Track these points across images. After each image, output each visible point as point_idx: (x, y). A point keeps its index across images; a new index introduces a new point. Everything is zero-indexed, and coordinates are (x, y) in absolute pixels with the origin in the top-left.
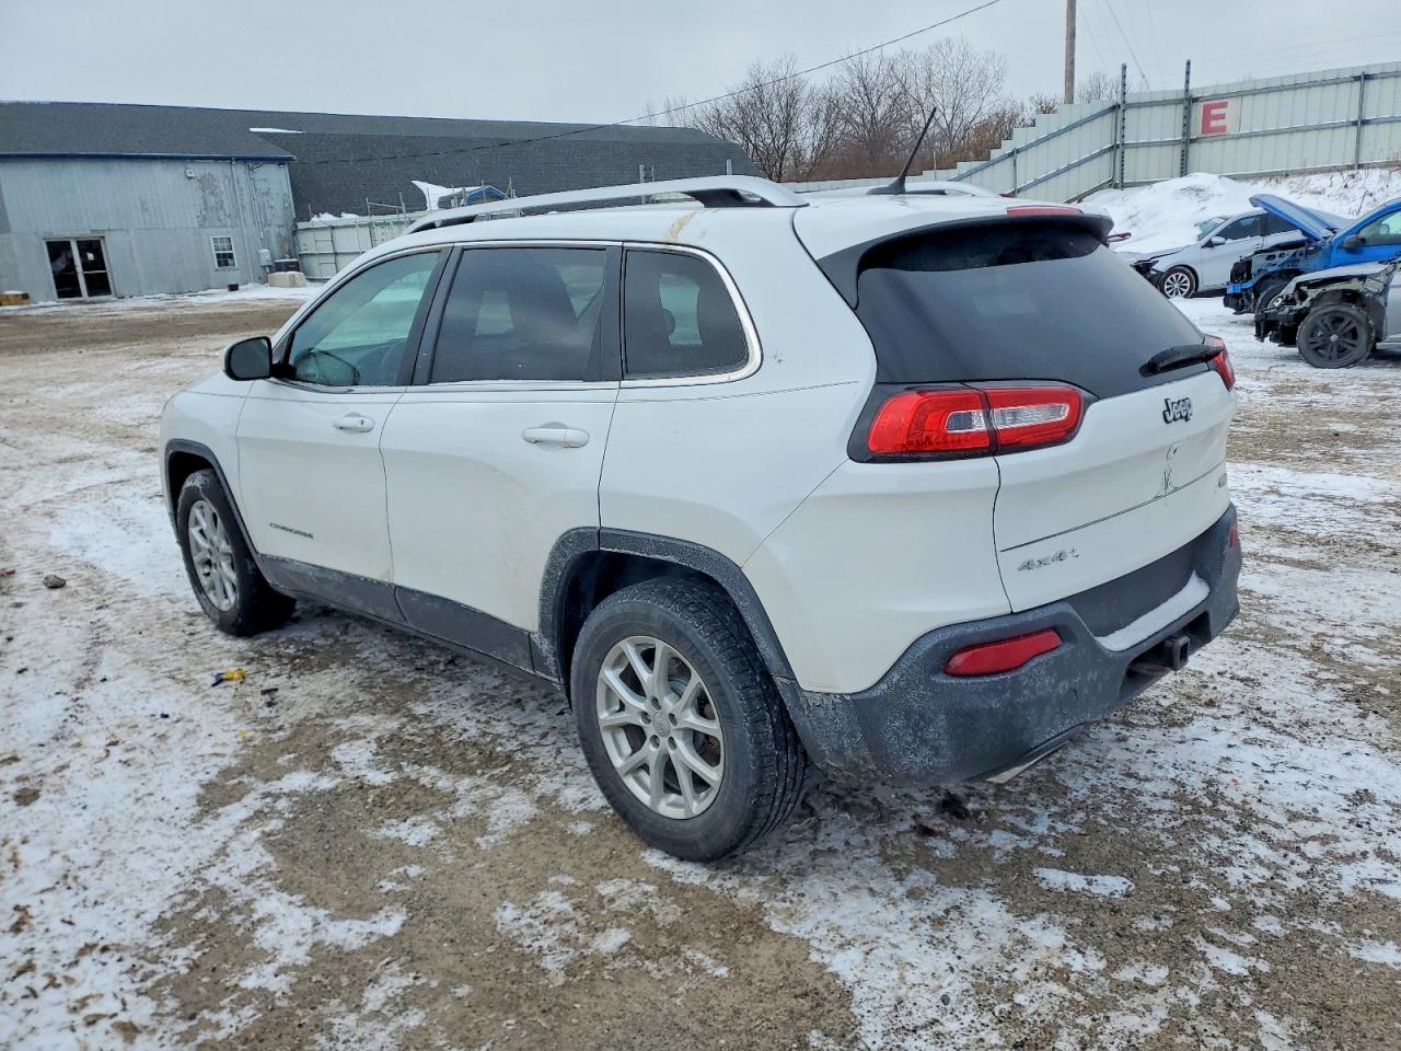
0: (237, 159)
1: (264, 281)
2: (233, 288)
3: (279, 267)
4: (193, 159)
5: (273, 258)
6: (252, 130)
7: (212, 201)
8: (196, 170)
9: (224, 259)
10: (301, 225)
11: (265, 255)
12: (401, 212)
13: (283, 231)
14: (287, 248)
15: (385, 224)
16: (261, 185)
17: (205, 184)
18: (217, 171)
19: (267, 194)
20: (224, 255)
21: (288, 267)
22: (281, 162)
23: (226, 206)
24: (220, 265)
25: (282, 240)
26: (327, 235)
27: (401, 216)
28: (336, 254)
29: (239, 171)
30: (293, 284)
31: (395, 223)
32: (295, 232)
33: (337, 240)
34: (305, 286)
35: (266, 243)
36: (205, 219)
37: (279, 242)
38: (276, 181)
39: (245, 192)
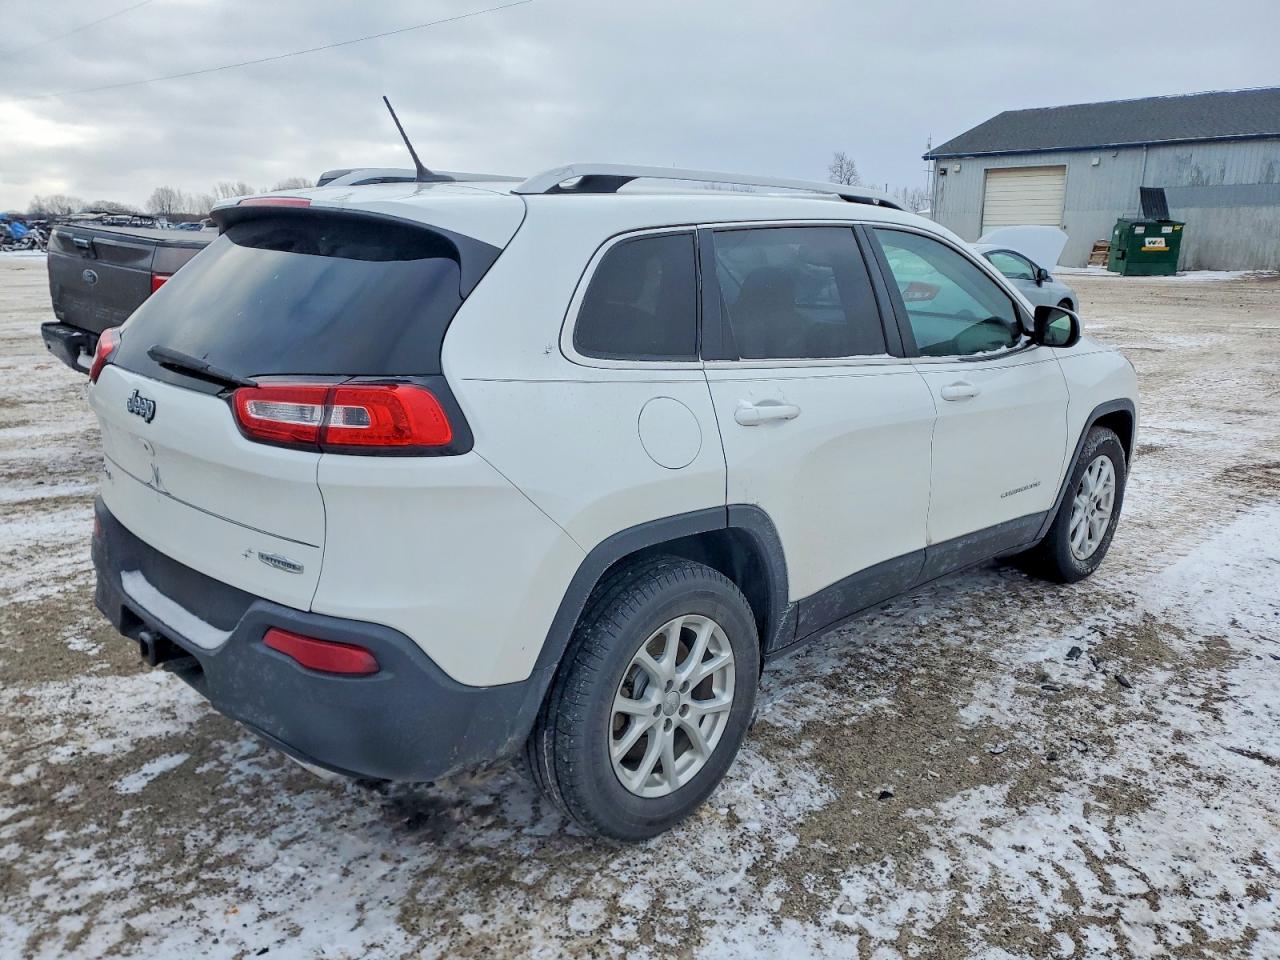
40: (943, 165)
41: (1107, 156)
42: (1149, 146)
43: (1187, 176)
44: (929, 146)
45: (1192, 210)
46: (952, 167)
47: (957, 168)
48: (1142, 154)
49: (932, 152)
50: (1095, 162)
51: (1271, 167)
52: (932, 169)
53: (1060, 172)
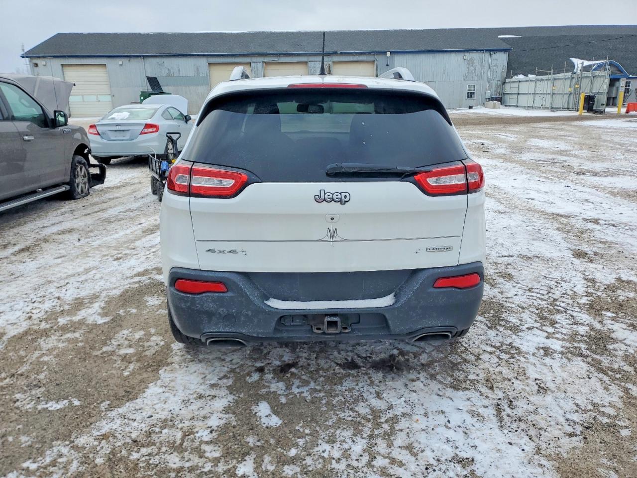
0: (486, 50)
1: (484, 105)
2: (471, 107)
3: (492, 99)
4: (468, 51)
5: (491, 95)
6: (499, 37)
7: (471, 69)
8: (468, 56)
9: (470, 95)
10: (508, 80)
11: (488, 94)
12: (550, 74)
13: (499, 83)
14: (499, 90)
15: (542, 80)
16: (494, 62)
17: (470, 62)
18: (476, 56)
19: (496, 66)
20: (471, 93)
21: (496, 99)
22: (505, 51)
23: (476, 71)
24: (468, 97)
25: (497, 86)
26: (516, 85)
27: (550, 76)
28: (519, 94)
29: (486, 55)
30: (494, 107)
31: (546, 80)
32: (504, 83)
33: (520, 87)
34: (499, 108)
35: (489, 88)
36: (466, 77)
37: (495, 87)
38: (502, 59)
39: (486, 65)
40: (35, 61)
41: (126, 61)
42: (144, 57)
43: (164, 72)
44: (23, 50)
45: (170, 87)
46: (41, 62)
47: (44, 63)
48: (141, 61)
49: (26, 53)
50: (121, 63)
51: (198, 69)
52: (28, 63)
53: (103, 68)
